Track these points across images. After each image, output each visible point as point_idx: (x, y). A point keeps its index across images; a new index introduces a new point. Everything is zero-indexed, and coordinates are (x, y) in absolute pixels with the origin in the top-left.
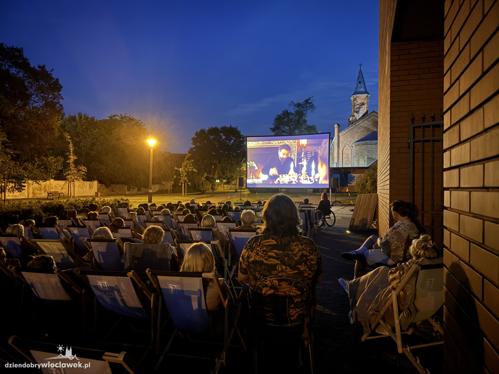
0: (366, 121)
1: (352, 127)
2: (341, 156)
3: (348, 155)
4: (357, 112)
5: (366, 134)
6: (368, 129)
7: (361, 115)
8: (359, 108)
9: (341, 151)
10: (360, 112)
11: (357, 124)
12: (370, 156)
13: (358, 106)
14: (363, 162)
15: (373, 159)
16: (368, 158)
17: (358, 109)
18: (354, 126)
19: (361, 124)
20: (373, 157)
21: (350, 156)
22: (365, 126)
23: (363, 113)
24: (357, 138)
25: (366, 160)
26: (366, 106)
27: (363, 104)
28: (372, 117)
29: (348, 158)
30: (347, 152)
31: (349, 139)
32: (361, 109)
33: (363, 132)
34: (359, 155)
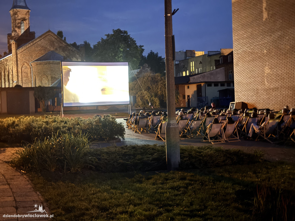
0: (42, 39)
1: (30, 45)
2: (20, 75)
3: (27, 74)
4: (19, 27)
5: (43, 53)
6: (45, 49)
7: (23, 31)
8: (21, 23)
9: (19, 70)
10: (22, 27)
11: (34, 43)
12: (54, 76)
13: (19, 21)
14: (47, 82)
15: (57, 79)
16: (52, 78)
17: (19, 25)
18: (32, 44)
19: (38, 43)
20: (57, 77)
21: (29, 75)
22: (43, 44)
23: (25, 29)
24: (35, 56)
25: (50, 79)
26: (27, 21)
27: (24, 19)
28: (48, 37)
29: (27, 77)
30: (26, 71)
31: (27, 57)
32: (23, 24)
33: (40, 50)
34: (42, 74)
